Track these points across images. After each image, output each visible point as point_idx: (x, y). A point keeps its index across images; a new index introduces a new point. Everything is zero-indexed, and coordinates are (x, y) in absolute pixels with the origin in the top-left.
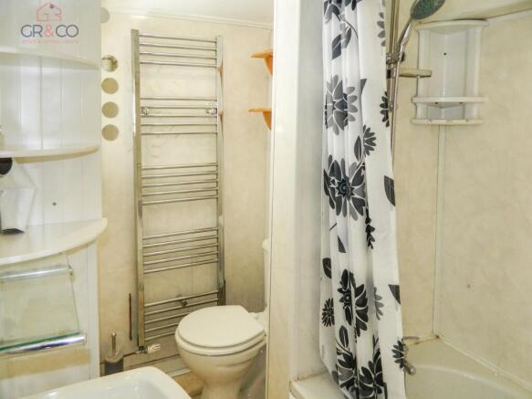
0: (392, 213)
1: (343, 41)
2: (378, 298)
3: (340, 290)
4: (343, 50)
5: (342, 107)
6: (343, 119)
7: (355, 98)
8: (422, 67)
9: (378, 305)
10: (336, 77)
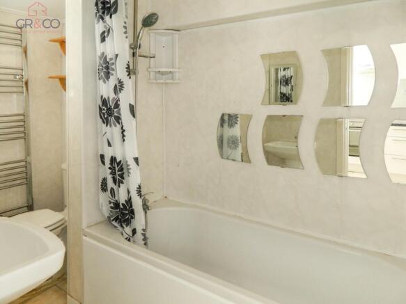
0: (134, 121)
1: (106, 34)
2: (128, 165)
3: (110, 168)
4: (106, 39)
5: (106, 69)
6: (108, 75)
7: (113, 64)
8: (151, 52)
9: (128, 169)
10: (103, 54)
